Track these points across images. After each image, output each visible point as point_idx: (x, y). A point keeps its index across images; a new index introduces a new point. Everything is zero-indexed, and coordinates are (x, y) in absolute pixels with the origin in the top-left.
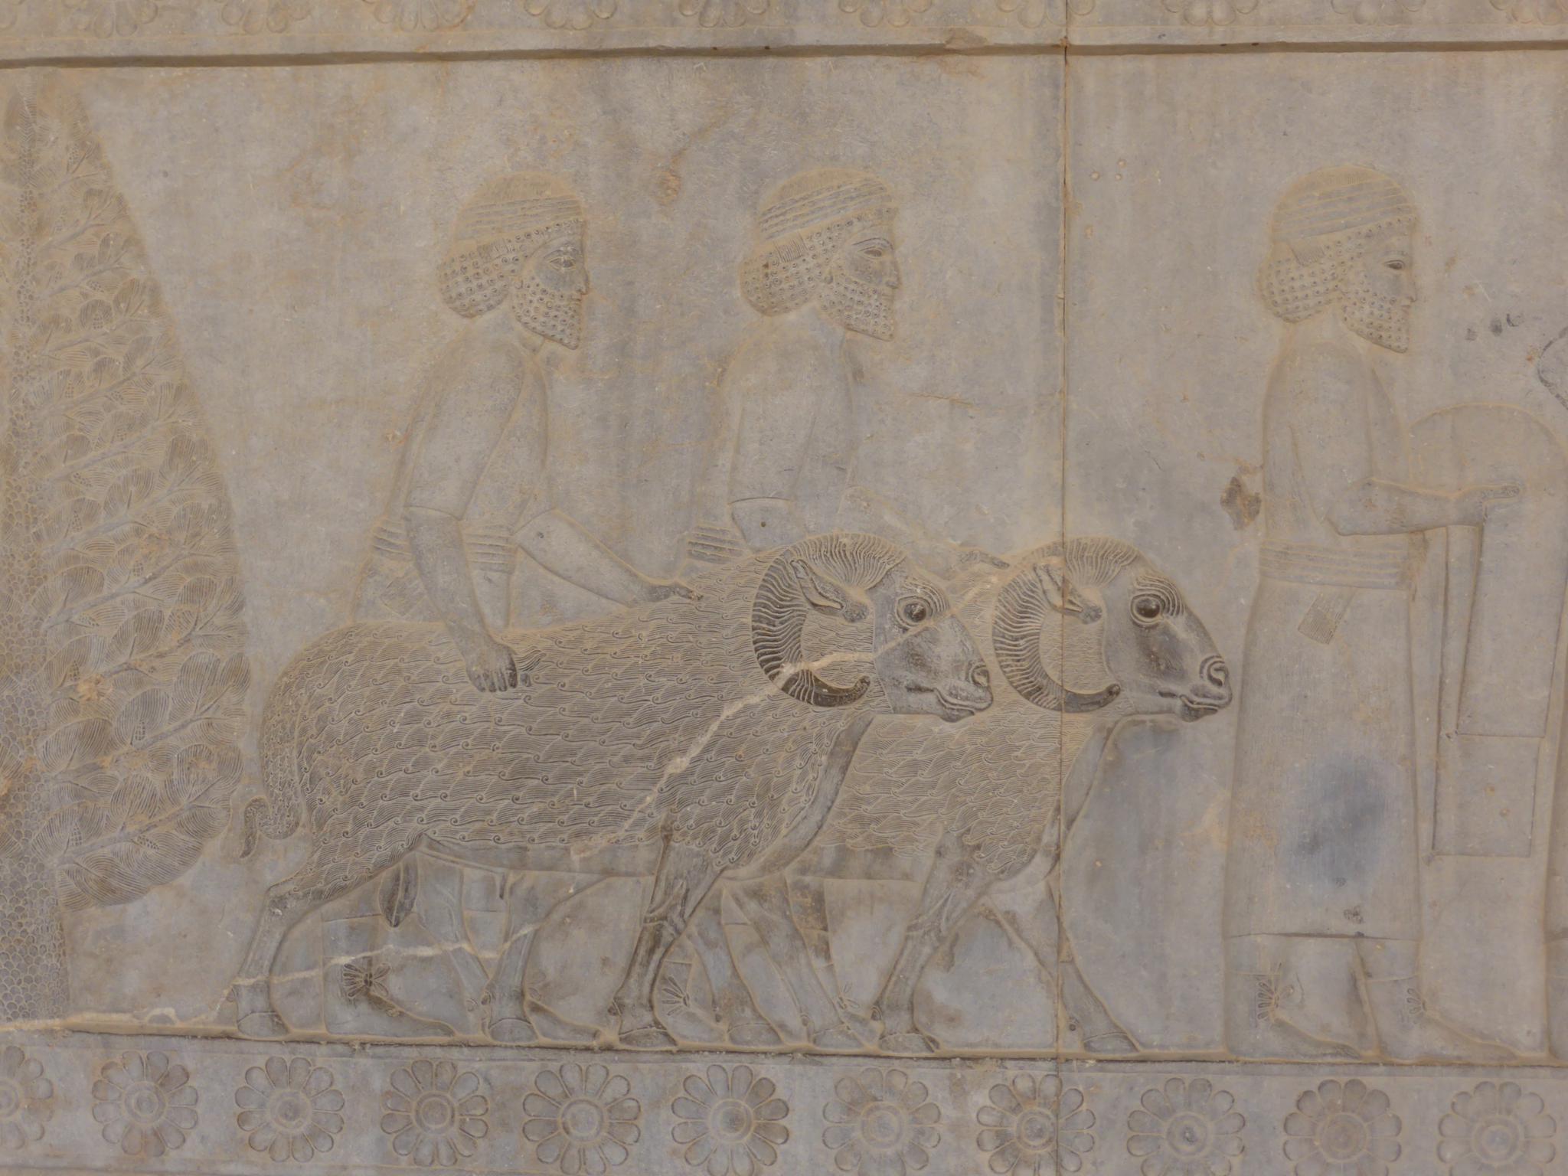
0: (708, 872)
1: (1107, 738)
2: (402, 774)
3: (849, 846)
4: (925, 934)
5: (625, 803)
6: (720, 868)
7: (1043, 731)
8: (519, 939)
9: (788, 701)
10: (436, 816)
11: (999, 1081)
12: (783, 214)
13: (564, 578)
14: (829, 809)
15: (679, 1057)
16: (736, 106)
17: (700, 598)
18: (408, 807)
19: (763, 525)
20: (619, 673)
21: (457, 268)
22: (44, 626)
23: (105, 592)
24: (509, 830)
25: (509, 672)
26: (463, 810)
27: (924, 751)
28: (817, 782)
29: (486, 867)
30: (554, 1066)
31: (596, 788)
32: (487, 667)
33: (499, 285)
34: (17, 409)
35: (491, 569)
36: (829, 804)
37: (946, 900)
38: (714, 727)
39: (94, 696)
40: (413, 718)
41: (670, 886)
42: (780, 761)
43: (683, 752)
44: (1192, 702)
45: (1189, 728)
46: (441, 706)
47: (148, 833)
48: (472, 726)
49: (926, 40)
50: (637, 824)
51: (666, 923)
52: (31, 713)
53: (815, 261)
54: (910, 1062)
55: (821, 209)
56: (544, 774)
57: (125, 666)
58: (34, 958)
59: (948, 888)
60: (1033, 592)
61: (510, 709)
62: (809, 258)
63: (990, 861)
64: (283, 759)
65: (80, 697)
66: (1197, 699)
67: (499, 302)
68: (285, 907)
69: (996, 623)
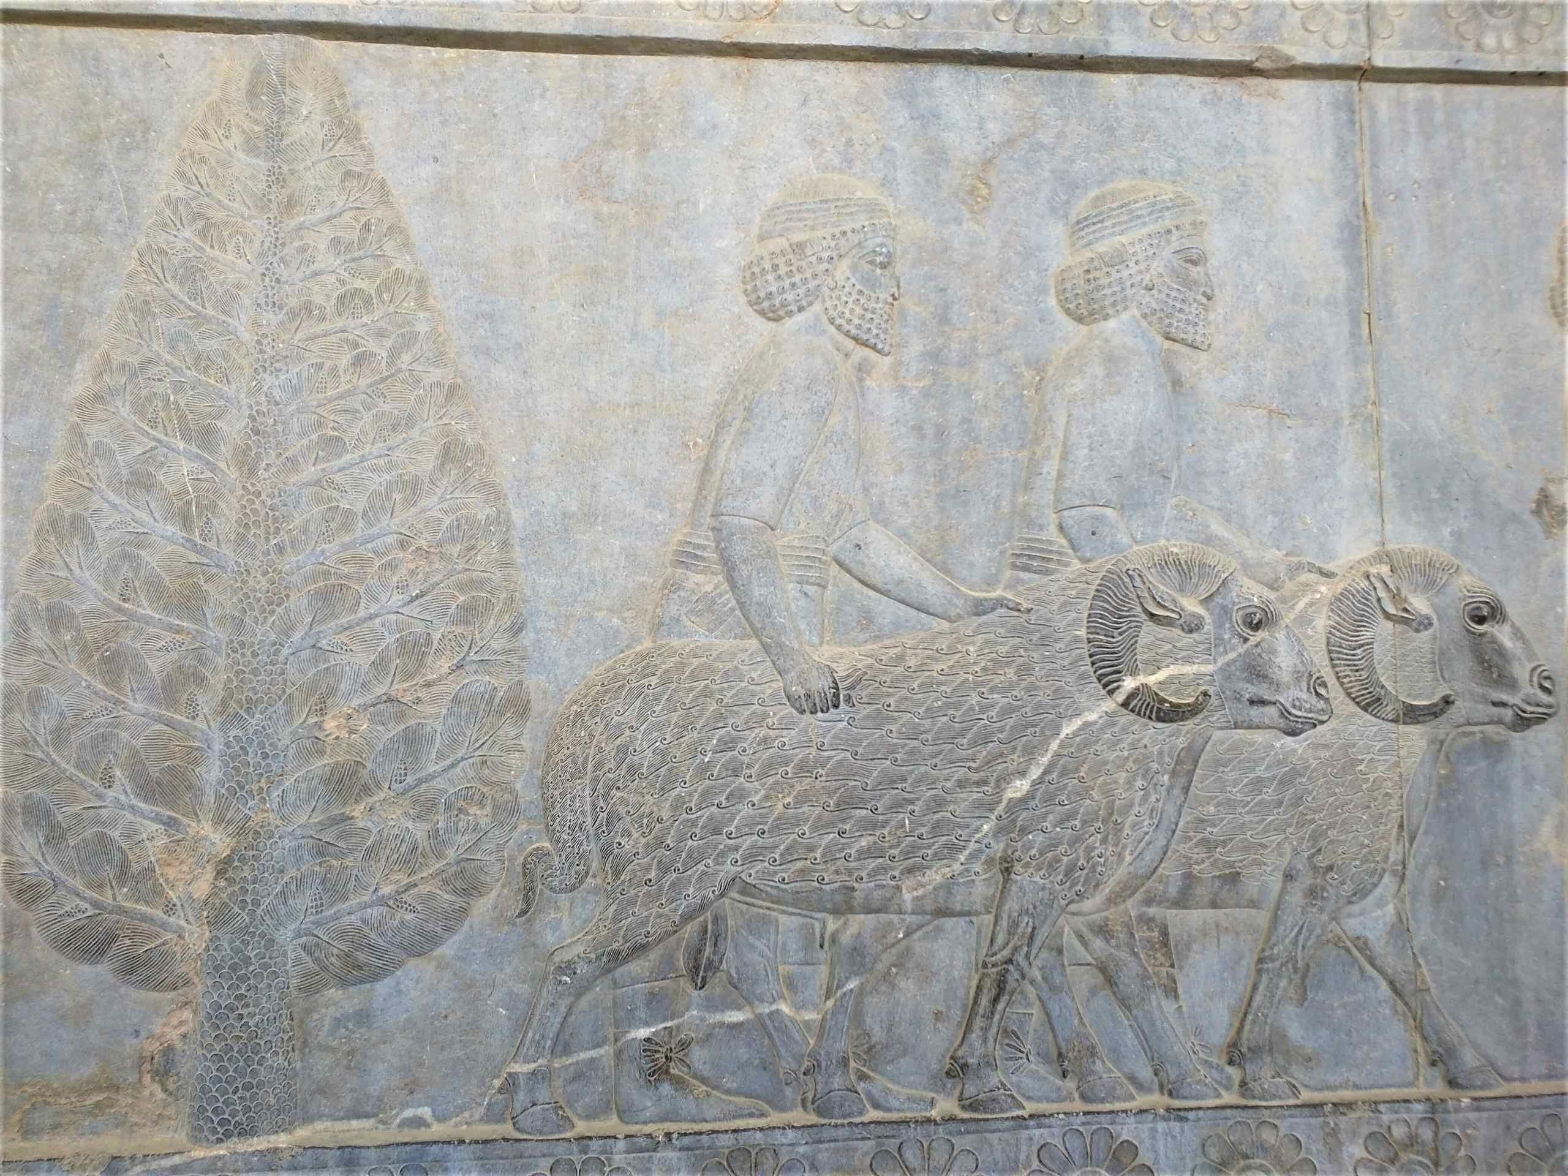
0: (1055, 906)
1: (1439, 751)
2: (714, 809)
3: (1195, 872)
4: (1282, 965)
5: (960, 832)
6: (1066, 902)
7: (1381, 744)
8: (845, 994)
9: (1127, 718)
10: (752, 856)
11: (1375, 1129)
12: (1102, 221)
13: (882, 593)
14: (1174, 832)
15: (1032, 1123)
16: (1044, 118)
17: (1029, 611)
18: (721, 847)
19: (1093, 534)
20: (948, 691)
21: (768, 266)
22: (285, 652)
23: (362, 613)
24: (833, 868)
25: (833, 691)
26: (782, 848)
27: (1268, 768)
28: (1160, 804)
29: (805, 912)
30: (891, 1145)
31: (928, 817)
32: (808, 686)
33: (812, 284)
34: (258, 404)
35: (808, 583)
36: (1173, 827)
37: (1302, 928)
38: (1054, 746)
39: (344, 734)
40: (728, 744)
41: (1014, 924)
42: (1121, 781)
43: (1023, 774)
44: (1524, 712)
45: (1516, 739)
46: (756, 731)
47: (408, 893)
48: (791, 752)
49: (1236, 56)
50: (973, 856)
51: (1011, 968)
52: (265, 756)
53: (1137, 268)
54: (1280, 1112)
55: (1139, 217)
56: (873, 803)
57: (385, 698)
58: (257, 1058)
59: (1303, 914)
60: (1367, 599)
61: (833, 732)
62: (1131, 264)
63: (1343, 883)
64: (573, 799)
65: (327, 736)
66: (1529, 708)
67: (810, 304)
68: (575, 973)
69: (1330, 633)
